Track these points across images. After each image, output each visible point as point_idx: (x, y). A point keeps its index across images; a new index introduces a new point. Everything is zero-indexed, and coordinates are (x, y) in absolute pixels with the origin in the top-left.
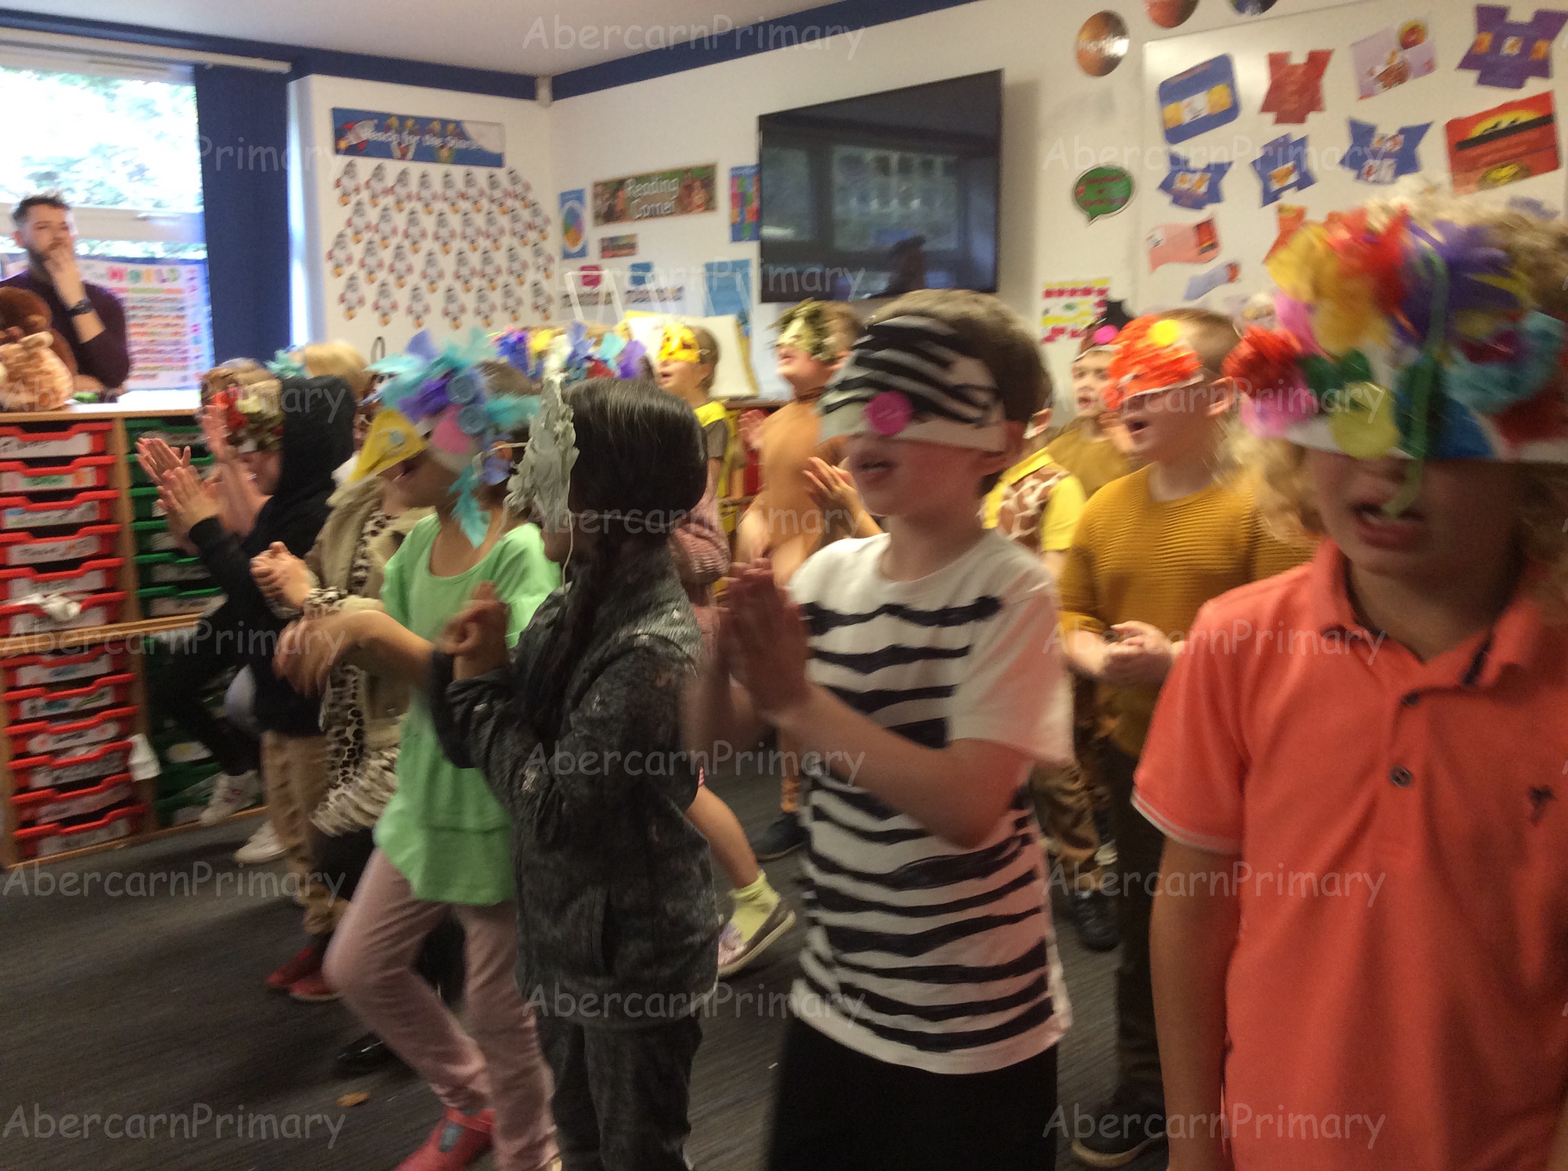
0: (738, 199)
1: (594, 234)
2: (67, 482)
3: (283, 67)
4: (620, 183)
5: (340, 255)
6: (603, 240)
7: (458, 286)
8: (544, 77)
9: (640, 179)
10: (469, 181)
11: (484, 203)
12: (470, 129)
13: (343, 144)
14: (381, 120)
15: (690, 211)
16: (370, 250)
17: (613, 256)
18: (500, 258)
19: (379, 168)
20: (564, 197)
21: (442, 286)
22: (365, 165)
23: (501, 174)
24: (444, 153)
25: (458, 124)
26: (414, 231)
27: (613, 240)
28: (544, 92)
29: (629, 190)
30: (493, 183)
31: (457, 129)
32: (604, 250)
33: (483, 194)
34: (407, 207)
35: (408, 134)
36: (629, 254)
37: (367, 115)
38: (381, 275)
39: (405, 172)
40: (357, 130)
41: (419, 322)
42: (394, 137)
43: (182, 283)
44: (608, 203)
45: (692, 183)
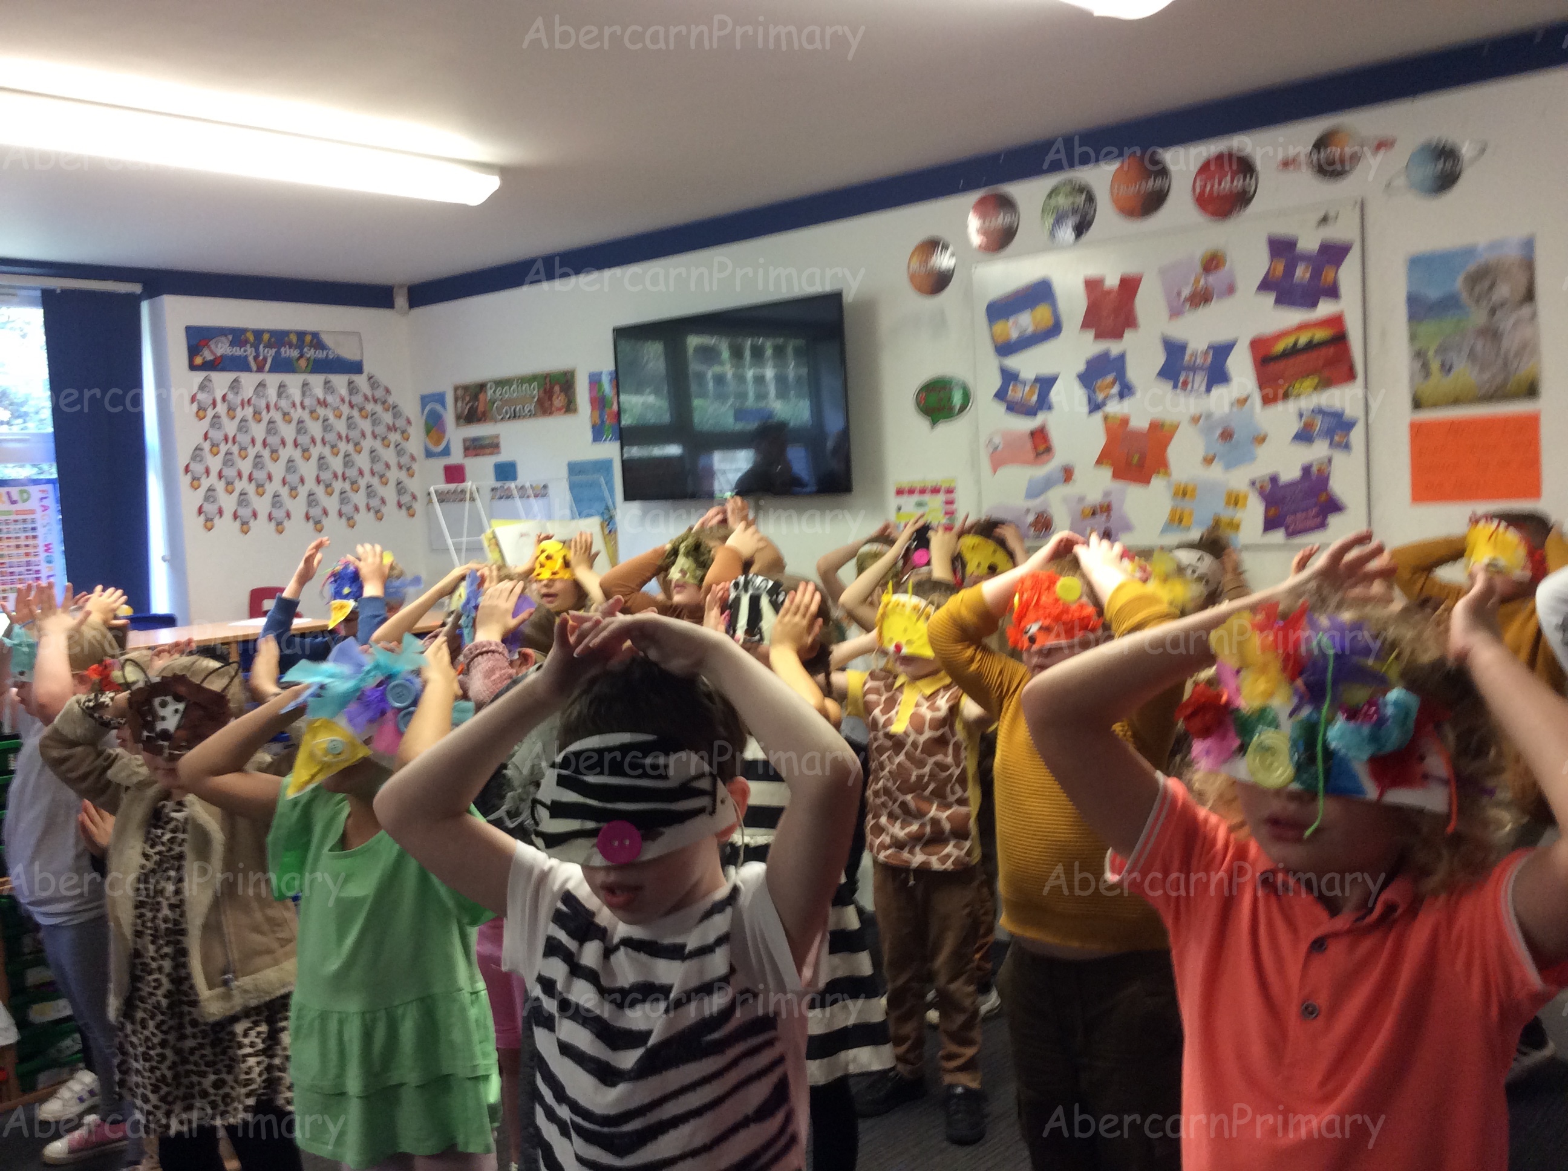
0: (597, 403)
1: (456, 435)
3: (136, 288)
4: (482, 387)
5: (198, 468)
6: (466, 440)
7: (320, 491)
8: (401, 286)
9: (501, 383)
10: (328, 388)
11: (345, 409)
12: (326, 339)
13: (198, 361)
14: (237, 336)
15: (551, 413)
16: (228, 461)
17: (476, 455)
18: (362, 461)
19: (236, 381)
20: (425, 400)
21: (303, 492)
22: (221, 380)
23: (361, 380)
24: (303, 363)
25: (315, 335)
26: (273, 440)
27: (475, 439)
28: (401, 301)
29: (490, 393)
30: (352, 388)
31: (316, 341)
32: (466, 449)
33: (343, 400)
34: (266, 418)
35: (265, 347)
36: (491, 454)
37: (222, 332)
38: (240, 485)
39: (262, 385)
40: (213, 346)
41: (280, 528)
42: (250, 351)
43: (33, 504)
44: (470, 404)
45: (552, 388)
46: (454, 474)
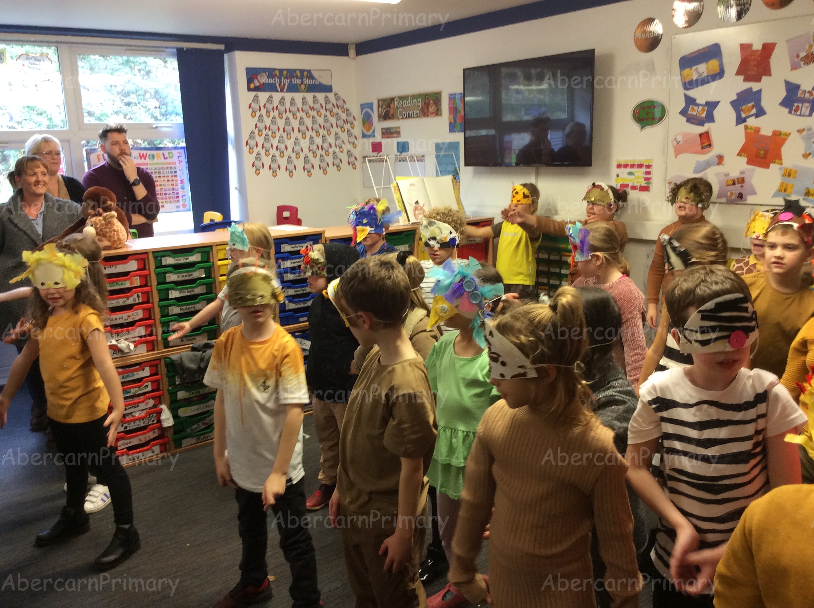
0: (453, 110)
1: (378, 126)
2: (127, 285)
3: (222, 47)
4: (392, 100)
5: (252, 143)
6: (383, 129)
7: (310, 155)
8: (353, 44)
9: (402, 98)
10: (315, 100)
11: (323, 111)
12: (315, 74)
13: (252, 86)
14: (271, 72)
15: (428, 116)
16: (266, 139)
17: (388, 137)
18: (331, 139)
19: (271, 97)
20: (363, 106)
21: (302, 155)
22: (263, 96)
23: (331, 96)
24: (303, 87)
25: (309, 71)
26: (288, 128)
27: (388, 129)
28: (352, 52)
29: (396, 103)
30: (327, 100)
31: (309, 74)
32: (383, 134)
33: (322, 106)
34: (284, 116)
35: (284, 79)
36: (397, 137)
37: (264, 70)
38: (273, 152)
39: (283, 98)
40: (259, 78)
41: (291, 174)
42: (277, 80)
43: (175, 159)
44: (385, 110)
45: (429, 102)
46: (377, 147)
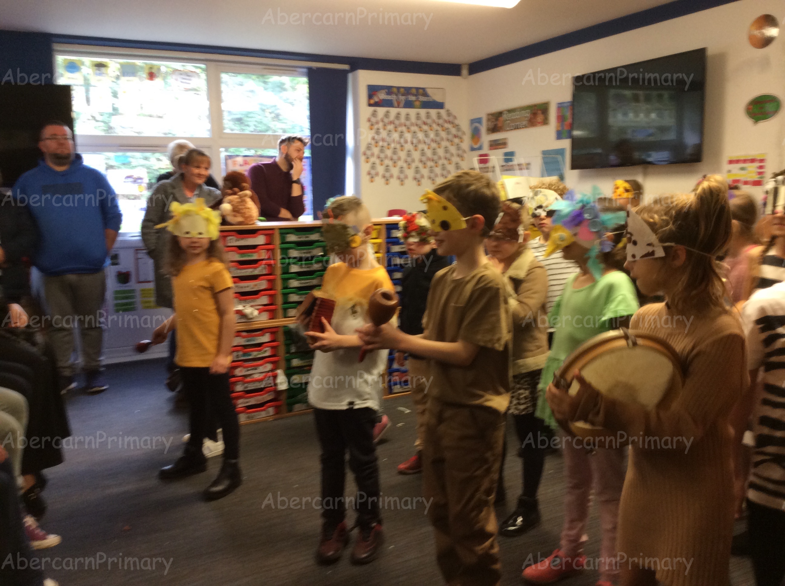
0: (561, 118)
1: (486, 138)
2: (255, 257)
3: (346, 67)
4: (500, 114)
5: (369, 153)
6: (491, 141)
7: (421, 165)
8: (466, 64)
9: (511, 111)
10: (428, 116)
11: (435, 126)
12: (429, 92)
13: (372, 102)
14: (389, 89)
15: (535, 125)
16: (382, 151)
17: (495, 149)
18: (441, 152)
19: (388, 112)
20: (473, 121)
21: (413, 165)
22: (381, 111)
23: (442, 111)
24: (417, 103)
25: (423, 89)
26: (402, 141)
27: (495, 141)
28: (465, 71)
29: (505, 116)
30: (439, 116)
31: (424, 92)
32: (491, 146)
33: (434, 122)
34: (399, 130)
35: (401, 95)
36: (503, 148)
37: (382, 88)
38: (386, 162)
39: (399, 114)
40: (378, 95)
41: (402, 183)
42: (394, 97)
44: (494, 123)
45: (537, 113)
